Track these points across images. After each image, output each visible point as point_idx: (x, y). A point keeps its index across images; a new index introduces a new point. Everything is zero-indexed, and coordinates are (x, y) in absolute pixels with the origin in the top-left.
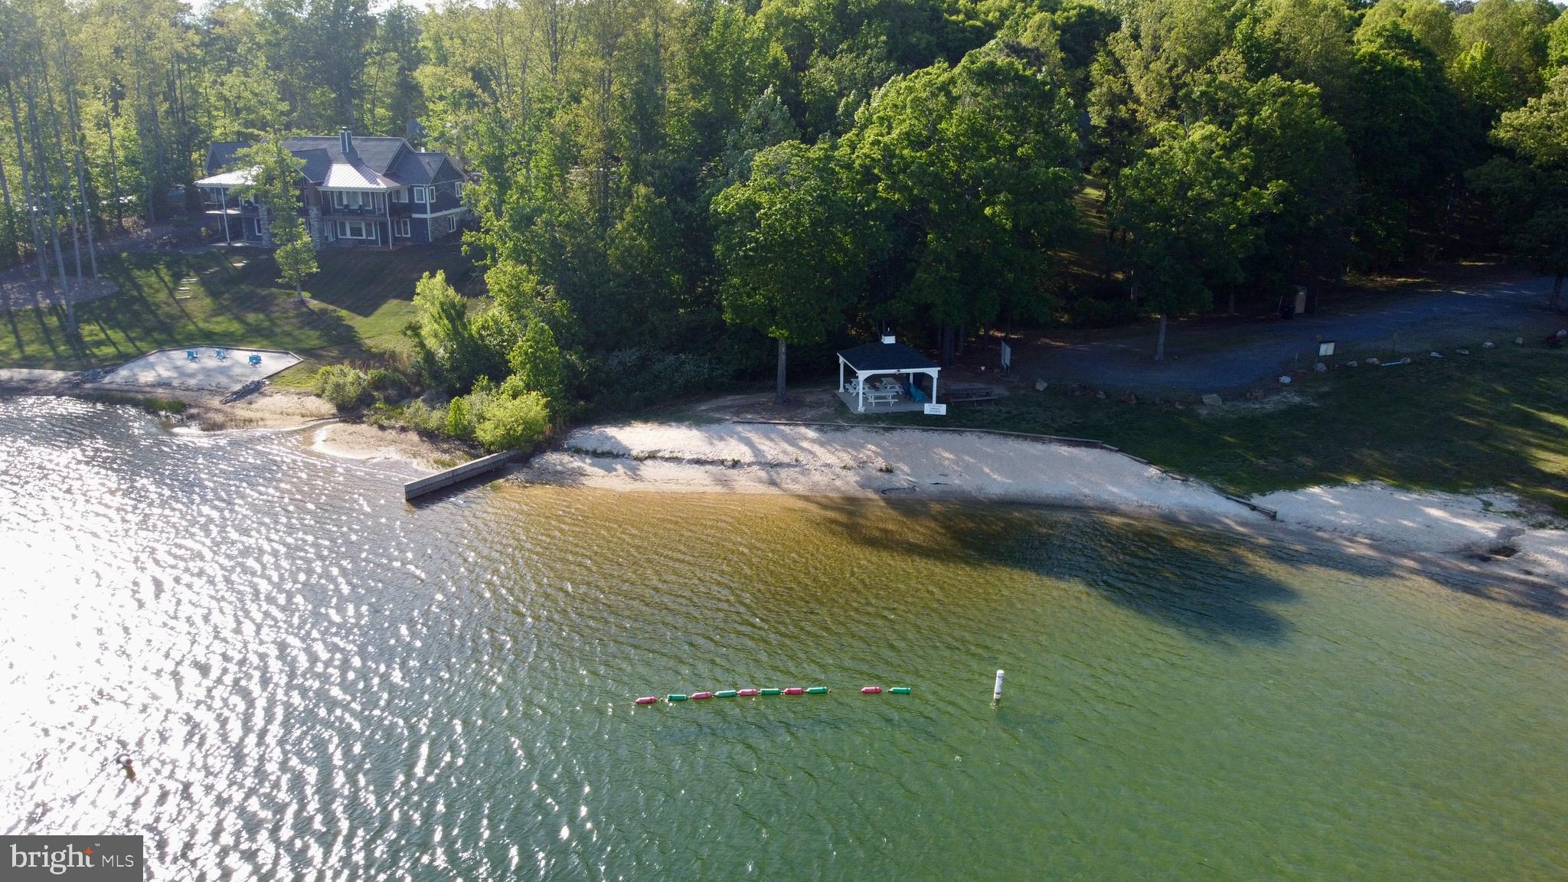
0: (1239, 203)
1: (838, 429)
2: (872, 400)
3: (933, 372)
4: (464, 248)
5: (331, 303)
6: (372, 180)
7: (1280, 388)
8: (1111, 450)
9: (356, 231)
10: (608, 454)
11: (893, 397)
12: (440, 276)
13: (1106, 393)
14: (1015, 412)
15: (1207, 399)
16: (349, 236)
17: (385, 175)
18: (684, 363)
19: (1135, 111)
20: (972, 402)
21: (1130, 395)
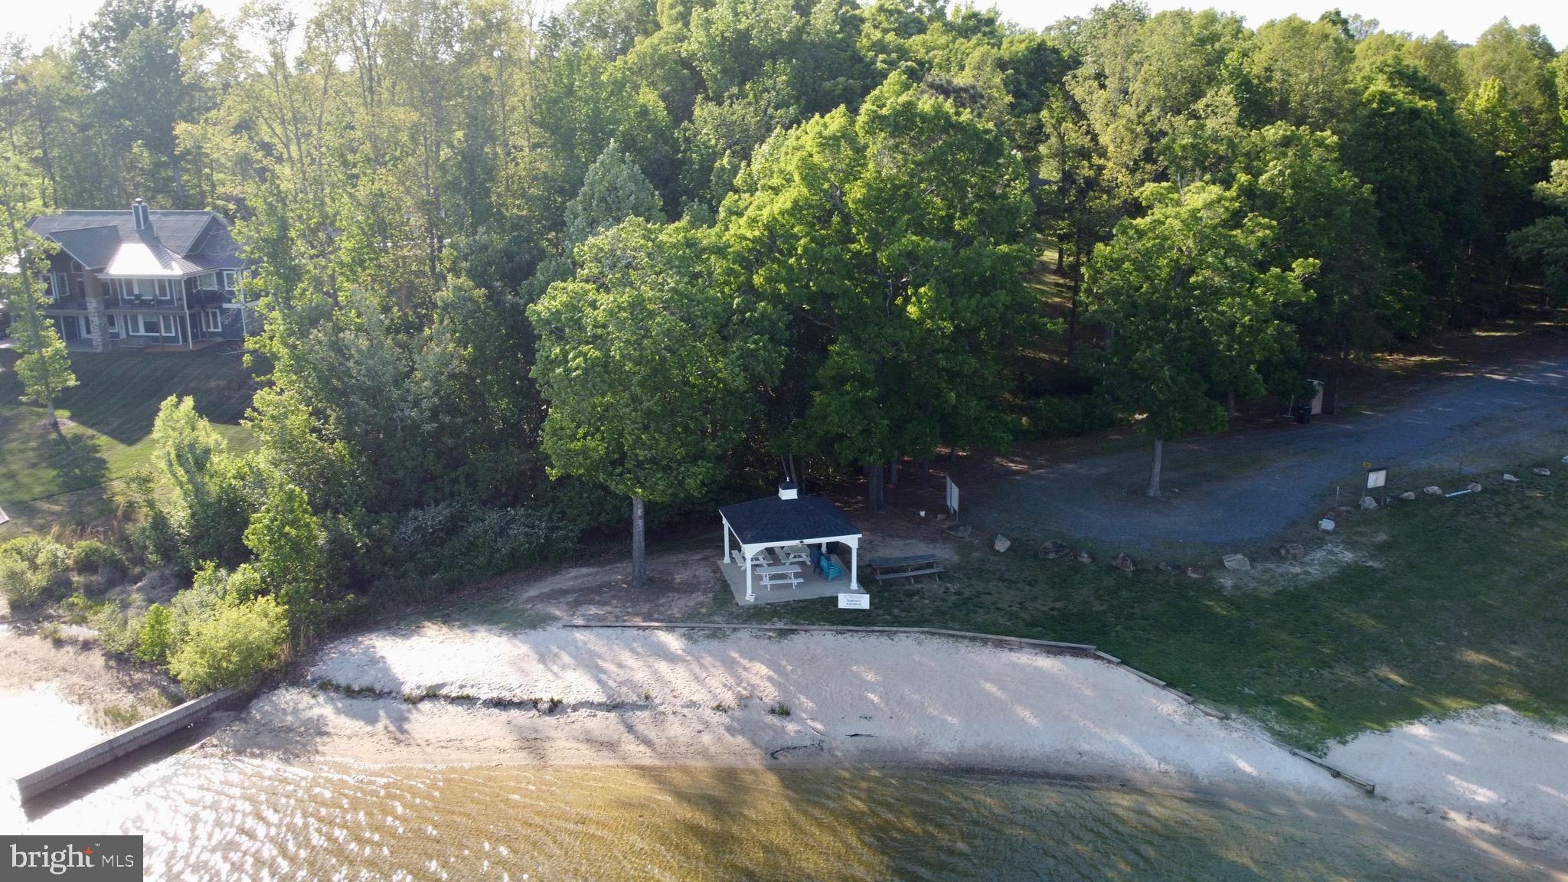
0: (1259, 290)
1: (715, 634)
2: (766, 582)
3: (852, 541)
4: (247, 358)
5: (91, 426)
6: (166, 264)
7: (1320, 539)
8: (1109, 662)
9: (151, 327)
10: (370, 692)
11: (797, 575)
12: (189, 402)
13: (1091, 555)
14: (967, 593)
15: (1232, 561)
16: (142, 332)
17: (187, 257)
18: (513, 520)
19: (1101, 168)
20: (908, 578)
21: (1124, 559)
